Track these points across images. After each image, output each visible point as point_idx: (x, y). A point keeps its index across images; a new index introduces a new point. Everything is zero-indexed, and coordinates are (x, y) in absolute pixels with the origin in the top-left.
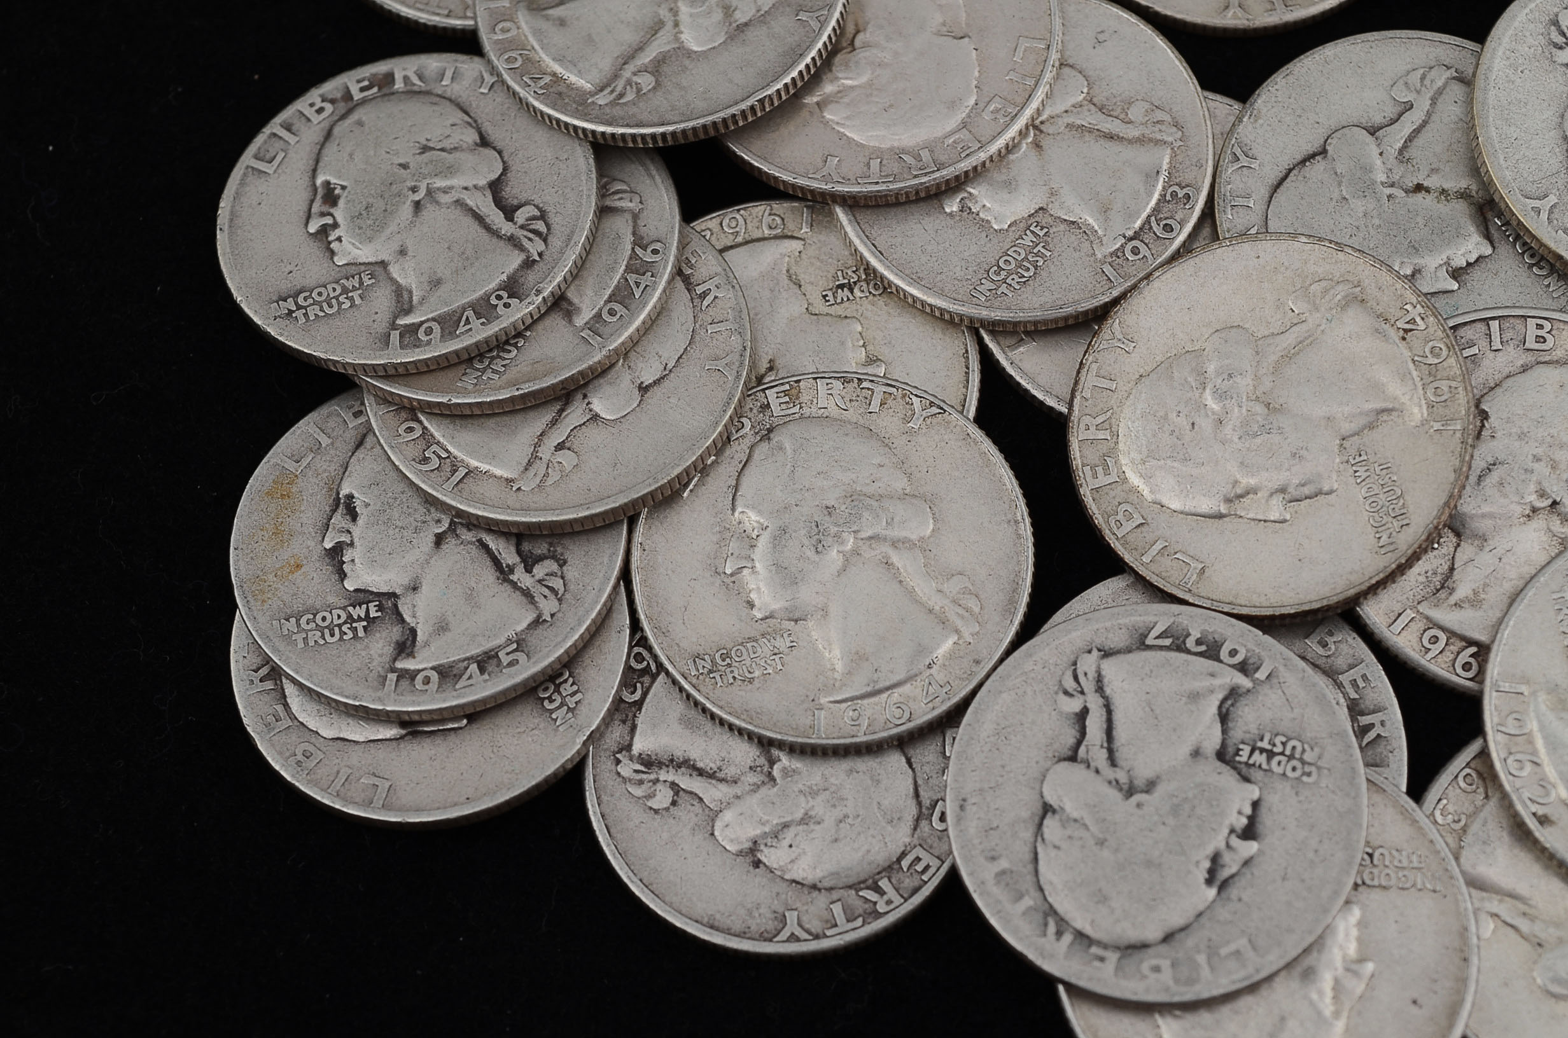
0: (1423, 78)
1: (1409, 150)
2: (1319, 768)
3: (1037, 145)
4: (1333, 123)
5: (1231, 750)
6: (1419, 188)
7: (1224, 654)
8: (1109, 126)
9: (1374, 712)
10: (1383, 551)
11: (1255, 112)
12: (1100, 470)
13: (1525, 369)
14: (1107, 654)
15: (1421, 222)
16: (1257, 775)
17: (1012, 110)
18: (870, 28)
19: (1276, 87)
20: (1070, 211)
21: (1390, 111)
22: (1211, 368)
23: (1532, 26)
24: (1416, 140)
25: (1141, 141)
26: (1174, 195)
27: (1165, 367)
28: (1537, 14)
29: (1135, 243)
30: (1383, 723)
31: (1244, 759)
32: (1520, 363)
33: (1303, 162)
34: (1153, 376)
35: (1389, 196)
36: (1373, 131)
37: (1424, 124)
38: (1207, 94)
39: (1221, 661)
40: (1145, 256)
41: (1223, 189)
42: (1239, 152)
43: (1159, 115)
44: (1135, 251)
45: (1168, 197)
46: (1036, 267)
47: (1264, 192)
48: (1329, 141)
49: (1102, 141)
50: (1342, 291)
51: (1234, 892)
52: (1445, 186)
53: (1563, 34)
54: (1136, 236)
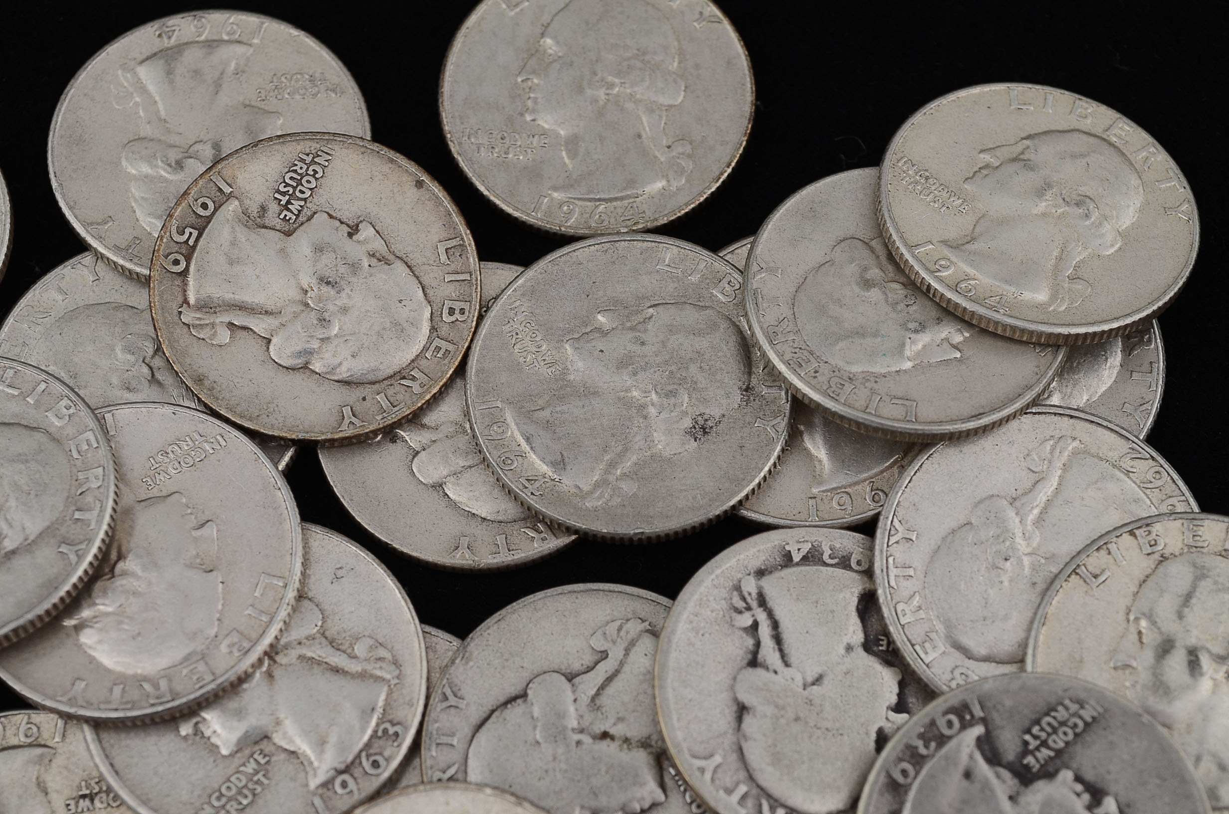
0: (620, 629)
1: (601, 697)
3: (270, 675)
4: (536, 668)
6: (605, 735)
8: (336, 660)
11: (467, 654)
15: (604, 768)
17: (246, 645)
18: (130, 557)
19: (488, 631)
20: (291, 741)
21: (588, 659)
23: (716, 591)
24: (608, 688)
25: (363, 676)
26: (385, 731)
28: (722, 579)
29: (345, 777)
33: (505, 703)
35: (579, 743)
37: (616, 673)
38: (426, 628)
40: (351, 791)
41: (431, 727)
42: (448, 692)
43: (382, 652)
44: (344, 785)
45: (380, 733)
46: (254, 795)
47: (467, 731)
48: (530, 685)
49: (328, 674)
52: (629, 735)
53: (744, 599)
54: (346, 770)
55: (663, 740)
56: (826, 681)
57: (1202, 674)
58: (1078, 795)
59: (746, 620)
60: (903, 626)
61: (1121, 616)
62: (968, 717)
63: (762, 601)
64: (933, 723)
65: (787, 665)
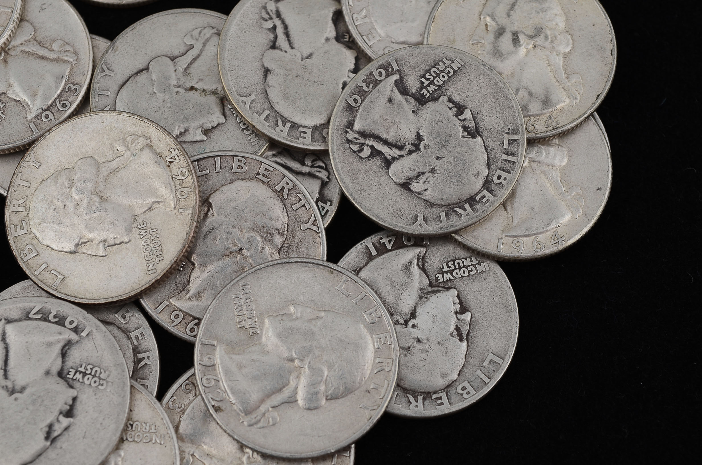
0: (200, 33)
1: (190, 69)
2: (107, 382)
3: (5, 61)
4: (154, 54)
5: (65, 372)
6: (192, 88)
7: (67, 323)
8: (42, 52)
9: (145, 352)
10: (150, 272)
11: (115, 48)
12: (18, 227)
13: (232, 182)
14: (9, 321)
15: (191, 105)
16: (77, 385)
19: (127, 35)
20: (17, 95)
21: (183, 49)
22: (76, 177)
23: (253, 9)
24: (194, 64)
25: (57, 60)
26: (69, 88)
27: (55, 175)
28: (256, 3)
29: (47, 112)
30: (148, 358)
31: (71, 376)
32: (229, 179)
33: (137, 73)
34: (49, 181)
35: (177, 92)
36: (173, 59)
37: (199, 56)
38: (94, 36)
39: (65, 327)
40: (51, 119)
41: (95, 86)
42: (105, 68)
43: (68, 48)
44: (47, 117)
45: (66, 90)
47: (116, 88)
48: (150, 63)
49: (38, 60)
50: (141, 141)
51: (58, 444)
52: (205, 88)
53: (268, 14)
54: (48, 109)
56: (314, 56)
57: (520, 46)
58: (450, 109)
59: (269, 25)
60: (356, 26)
61: (476, 16)
62: (390, 70)
63: (278, 15)
64: (371, 74)
65: (292, 48)
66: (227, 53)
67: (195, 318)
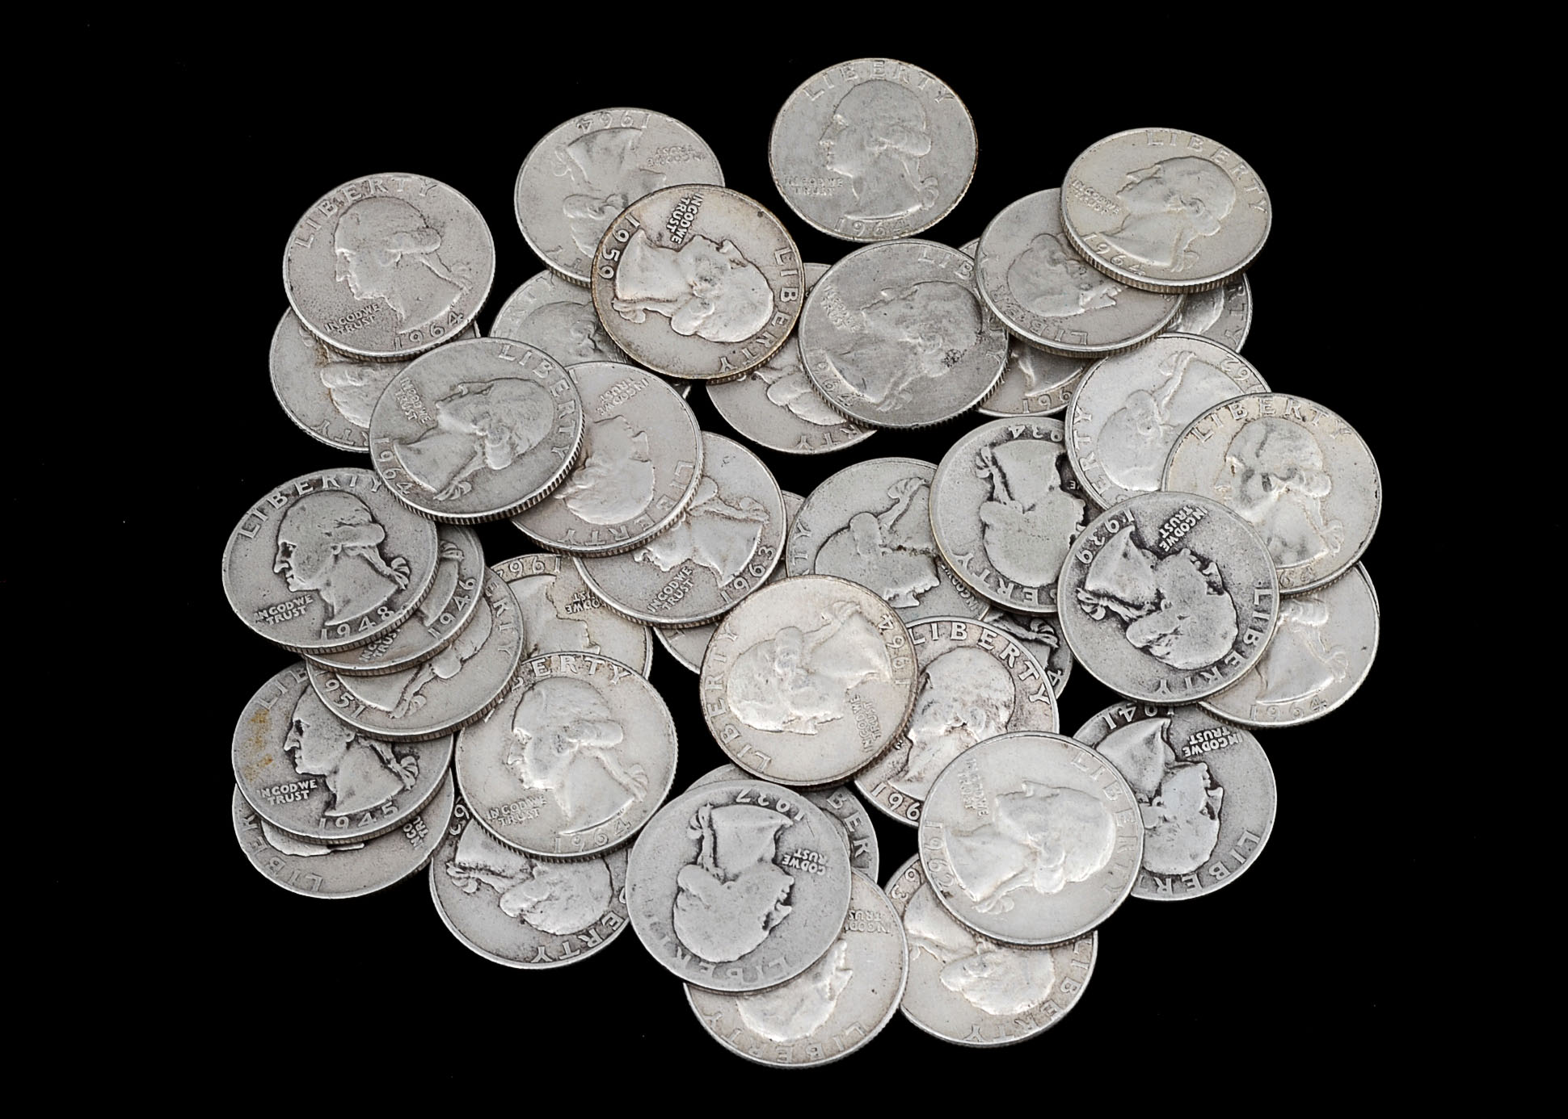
0: (906, 485)
1: (897, 526)
2: (826, 867)
3: (688, 523)
4: (855, 511)
5: (780, 858)
7: (778, 807)
8: (728, 512)
9: (862, 838)
10: (867, 751)
11: (811, 505)
12: (716, 706)
13: (951, 650)
14: (715, 807)
15: (900, 567)
16: (793, 871)
17: (673, 503)
18: (594, 456)
19: (823, 490)
20: (705, 561)
21: (887, 504)
22: (778, 650)
23: (965, 456)
24: (900, 520)
25: (746, 520)
26: (763, 551)
27: (753, 648)
28: (969, 449)
29: (740, 579)
30: (866, 845)
31: (786, 863)
32: (948, 647)
33: (836, 533)
34: (747, 654)
35: (883, 553)
36: (876, 515)
37: (906, 510)
38: (784, 492)
39: (776, 810)
40: (745, 587)
41: (791, 548)
42: (801, 528)
43: (757, 506)
44: (740, 584)
46: (684, 593)
48: (852, 521)
49: (724, 520)
50: (850, 608)
51: (778, 933)
52: (915, 547)
53: (984, 461)
54: (741, 575)
55: (939, 551)
56: (1037, 508)
57: (1271, 490)
58: (1193, 562)
59: (985, 473)
60: (1084, 473)
61: (1221, 457)
62: (1124, 521)
63: (995, 462)
64: (1103, 526)
65: (1012, 499)
66: (939, 506)
67: (916, 801)
